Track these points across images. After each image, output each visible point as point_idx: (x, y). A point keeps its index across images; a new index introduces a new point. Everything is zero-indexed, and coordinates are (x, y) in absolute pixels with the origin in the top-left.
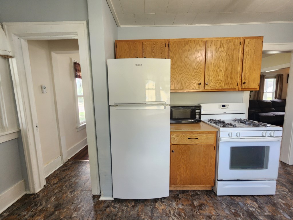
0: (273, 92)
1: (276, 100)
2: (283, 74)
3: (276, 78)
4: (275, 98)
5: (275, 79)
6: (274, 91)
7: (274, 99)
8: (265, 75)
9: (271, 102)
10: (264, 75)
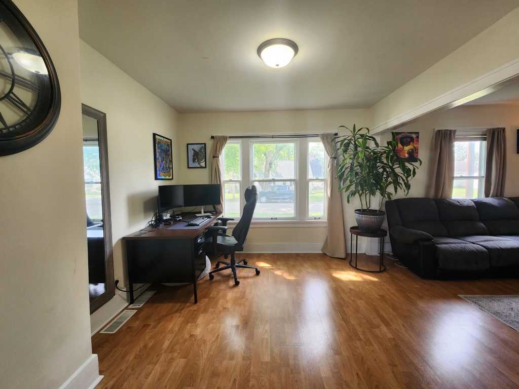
0: (479, 178)
1: (490, 200)
2: (504, 129)
3: (485, 139)
4: (487, 195)
5: (485, 143)
6: (483, 173)
7: (483, 198)
8: (455, 131)
9: (473, 204)
10: (451, 131)
